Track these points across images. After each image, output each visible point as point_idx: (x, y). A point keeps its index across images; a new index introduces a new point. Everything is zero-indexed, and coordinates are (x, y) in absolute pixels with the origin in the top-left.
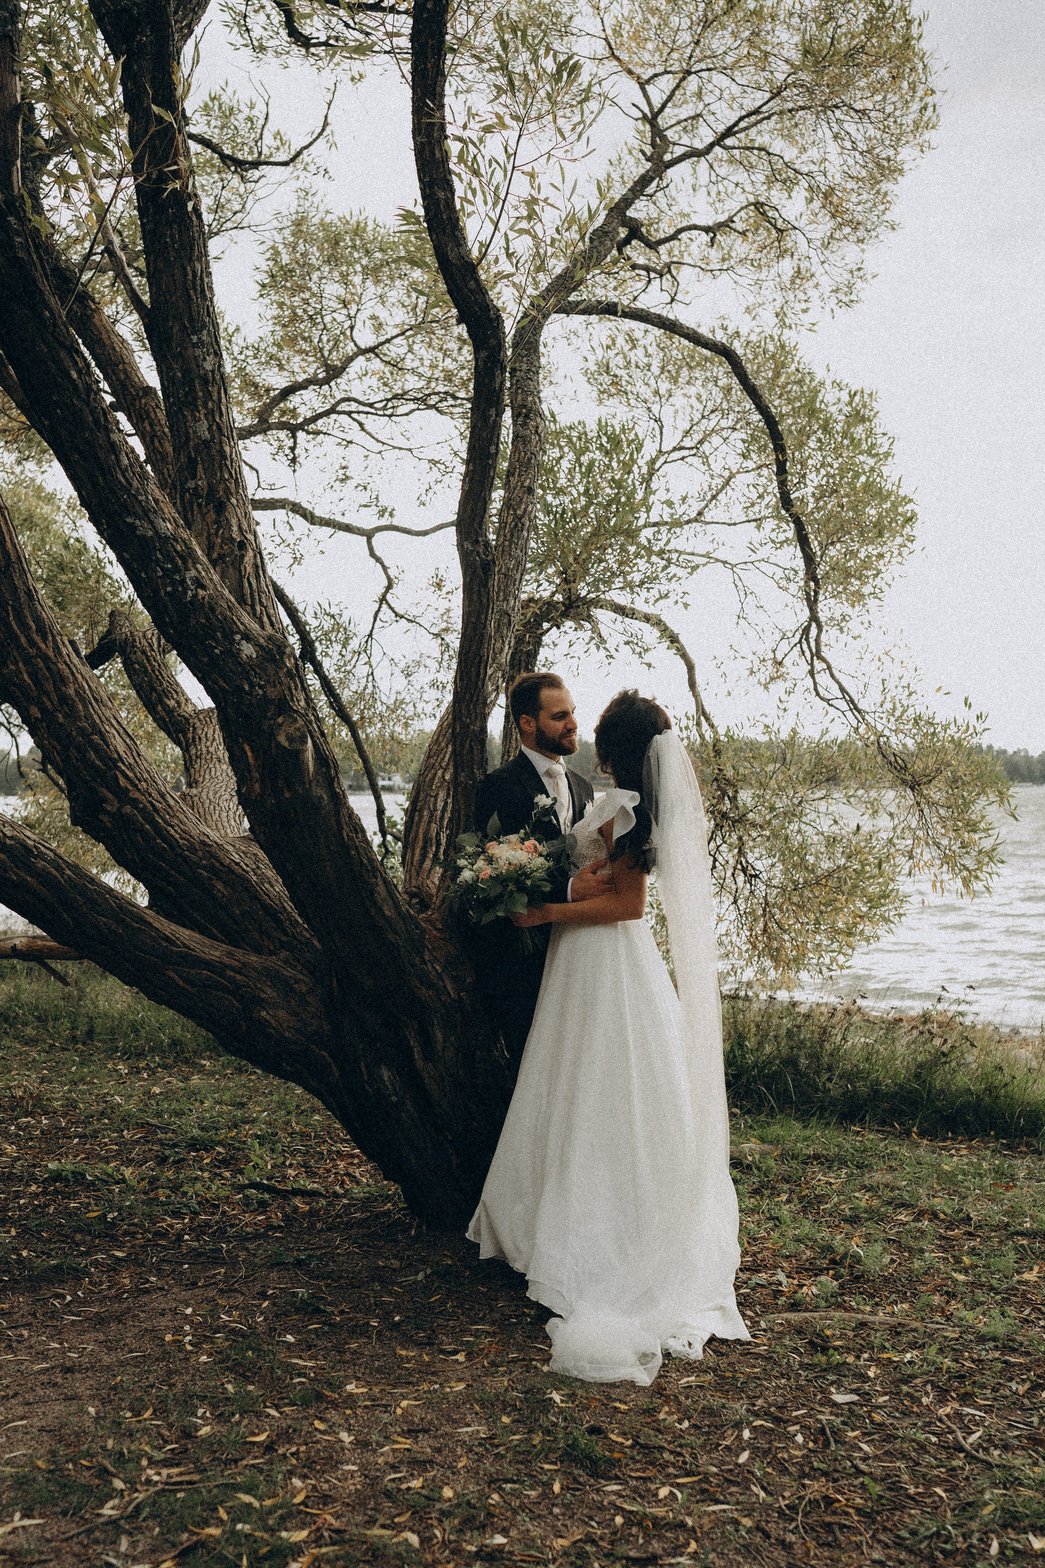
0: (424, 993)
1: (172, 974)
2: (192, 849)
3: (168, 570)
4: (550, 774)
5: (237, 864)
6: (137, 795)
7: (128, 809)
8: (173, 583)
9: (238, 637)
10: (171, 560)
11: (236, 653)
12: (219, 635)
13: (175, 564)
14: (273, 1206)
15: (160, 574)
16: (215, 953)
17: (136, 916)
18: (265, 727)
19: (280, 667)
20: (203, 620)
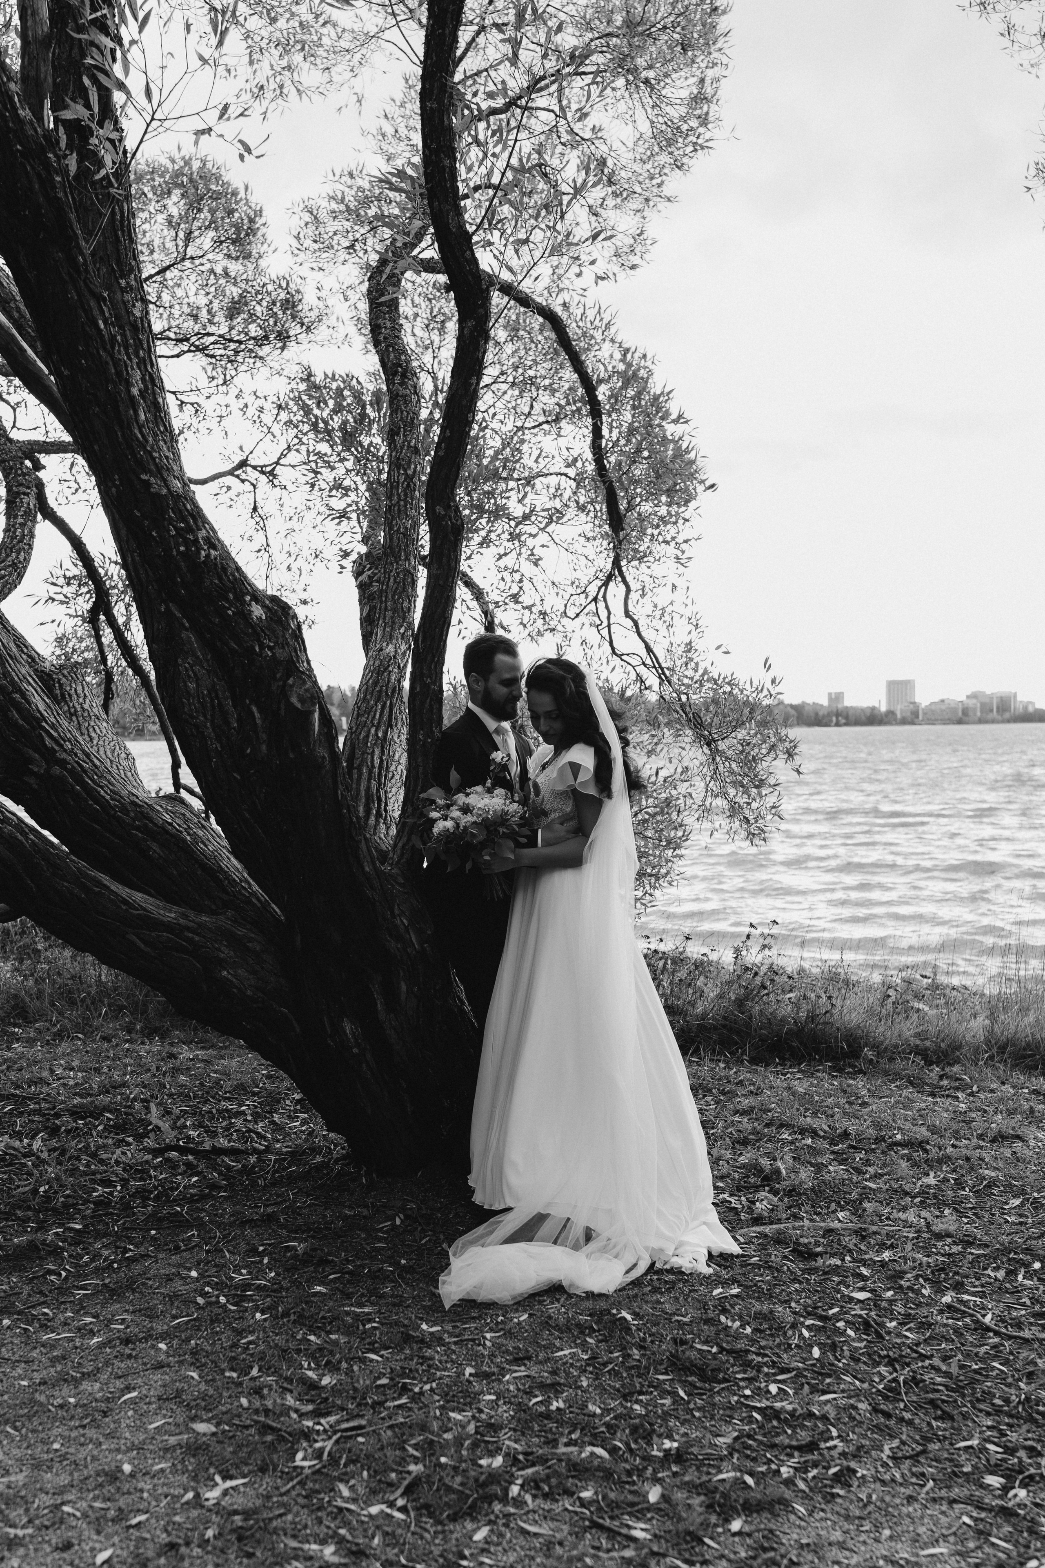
0: (393, 945)
1: (134, 938)
2: (124, 809)
3: (182, 529)
4: (498, 731)
5: (170, 824)
6: (63, 756)
7: (57, 770)
9: (248, 598)
10: (184, 520)
11: (245, 615)
12: (231, 596)
13: (187, 523)
14: (201, 1167)
15: (173, 533)
16: (170, 914)
17: (95, 880)
18: (274, 688)
19: (285, 628)
20: (216, 581)
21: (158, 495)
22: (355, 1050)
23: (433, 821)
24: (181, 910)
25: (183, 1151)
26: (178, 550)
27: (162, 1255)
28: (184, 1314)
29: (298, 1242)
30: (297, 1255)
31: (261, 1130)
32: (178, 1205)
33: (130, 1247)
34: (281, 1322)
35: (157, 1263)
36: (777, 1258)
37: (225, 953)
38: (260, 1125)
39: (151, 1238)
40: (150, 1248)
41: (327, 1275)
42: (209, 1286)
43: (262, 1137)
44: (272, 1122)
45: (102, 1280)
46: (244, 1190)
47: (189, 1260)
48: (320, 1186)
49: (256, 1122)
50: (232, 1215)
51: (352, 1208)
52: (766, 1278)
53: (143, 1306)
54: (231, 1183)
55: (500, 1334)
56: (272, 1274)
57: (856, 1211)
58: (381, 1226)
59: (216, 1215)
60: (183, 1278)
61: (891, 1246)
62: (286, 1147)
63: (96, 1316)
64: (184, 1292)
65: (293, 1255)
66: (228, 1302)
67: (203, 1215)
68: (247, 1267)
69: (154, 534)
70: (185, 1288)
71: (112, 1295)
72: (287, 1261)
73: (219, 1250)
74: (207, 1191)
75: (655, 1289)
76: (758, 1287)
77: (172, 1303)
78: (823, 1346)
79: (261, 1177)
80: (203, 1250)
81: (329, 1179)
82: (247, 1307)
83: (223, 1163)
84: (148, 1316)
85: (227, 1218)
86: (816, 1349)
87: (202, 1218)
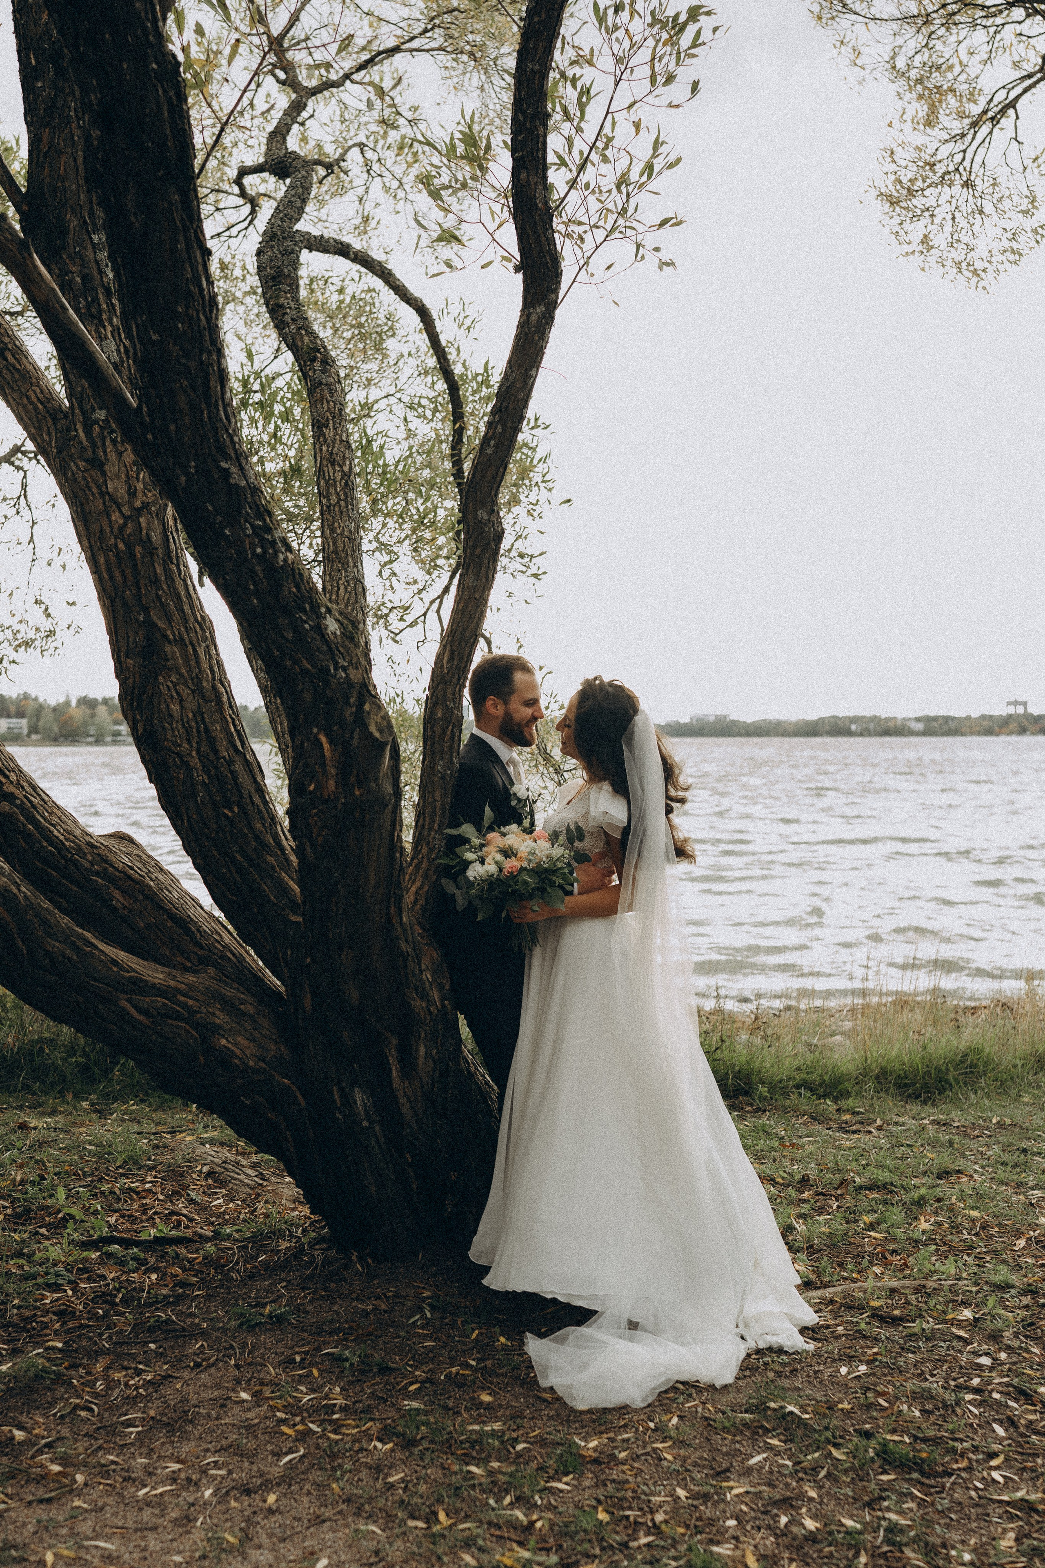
0: (418, 1004)
1: (126, 1005)
2: (81, 851)
3: (259, 527)
5: (132, 868)
6: (11, 789)
7: (6, 806)
8: (264, 543)
9: (323, 610)
10: (261, 517)
11: (320, 629)
12: (307, 606)
13: (264, 521)
14: (152, 1261)
15: (249, 531)
16: (155, 974)
17: (80, 937)
18: (347, 714)
19: (357, 646)
20: (294, 590)
21: (237, 486)
22: (364, 1124)
23: (467, 864)
24: (166, 970)
25: (126, 1243)
26: (253, 552)
27: (186, 1374)
28: (284, 1450)
29: (336, 1347)
30: (352, 1364)
31: (185, 1212)
32: (157, 1309)
33: (141, 1367)
34: (416, 1450)
35: (188, 1385)
36: (863, 1326)
37: (221, 1018)
38: (180, 1205)
39: (156, 1353)
40: (165, 1367)
41: (405, 1387)
42: (279, 1410)
43: (191, 1220)
44: (192, 1201)
45: (143, 1413)
46: (221, 1286)
47: (225, 1378)
48: (310, 1277)
49: (171, 1202)
50: (230, 1319)
51: (363, 1302)
52: (875, 1350)
53: (224, 1443)
54: (202, 1279)
55: (670, 1443)
56: (338, 1389)
57: (886, 1264)
58: (411, 1321)
59: (211, 1320)
60: (237, 1402)
61: (963, 1303)
62: (237, 1231)
63: (179, 1461)
64: (257, 1421)
65: (347, 1364)
66: (324, 1430)
67: (197, 1321)
68: (300, 1383)
69: (227, 532)
70: (250, 1415)
71: (172, 1431)
72: (342, 1372)
73: (250, 1364)
74: (181, 1291)
75: (779, 1374)
76: (881, 1362)
77: (256, 1437)
78: (1000, 1422)
79: (233, 1269)
80: (229, 1365)
81: (316, 1267)
82: (352, 1435)
83: (177, 1255)
84: (242, 1455)
85: (228, 1323)
86: (996, 1426)
87: (199, 1324)
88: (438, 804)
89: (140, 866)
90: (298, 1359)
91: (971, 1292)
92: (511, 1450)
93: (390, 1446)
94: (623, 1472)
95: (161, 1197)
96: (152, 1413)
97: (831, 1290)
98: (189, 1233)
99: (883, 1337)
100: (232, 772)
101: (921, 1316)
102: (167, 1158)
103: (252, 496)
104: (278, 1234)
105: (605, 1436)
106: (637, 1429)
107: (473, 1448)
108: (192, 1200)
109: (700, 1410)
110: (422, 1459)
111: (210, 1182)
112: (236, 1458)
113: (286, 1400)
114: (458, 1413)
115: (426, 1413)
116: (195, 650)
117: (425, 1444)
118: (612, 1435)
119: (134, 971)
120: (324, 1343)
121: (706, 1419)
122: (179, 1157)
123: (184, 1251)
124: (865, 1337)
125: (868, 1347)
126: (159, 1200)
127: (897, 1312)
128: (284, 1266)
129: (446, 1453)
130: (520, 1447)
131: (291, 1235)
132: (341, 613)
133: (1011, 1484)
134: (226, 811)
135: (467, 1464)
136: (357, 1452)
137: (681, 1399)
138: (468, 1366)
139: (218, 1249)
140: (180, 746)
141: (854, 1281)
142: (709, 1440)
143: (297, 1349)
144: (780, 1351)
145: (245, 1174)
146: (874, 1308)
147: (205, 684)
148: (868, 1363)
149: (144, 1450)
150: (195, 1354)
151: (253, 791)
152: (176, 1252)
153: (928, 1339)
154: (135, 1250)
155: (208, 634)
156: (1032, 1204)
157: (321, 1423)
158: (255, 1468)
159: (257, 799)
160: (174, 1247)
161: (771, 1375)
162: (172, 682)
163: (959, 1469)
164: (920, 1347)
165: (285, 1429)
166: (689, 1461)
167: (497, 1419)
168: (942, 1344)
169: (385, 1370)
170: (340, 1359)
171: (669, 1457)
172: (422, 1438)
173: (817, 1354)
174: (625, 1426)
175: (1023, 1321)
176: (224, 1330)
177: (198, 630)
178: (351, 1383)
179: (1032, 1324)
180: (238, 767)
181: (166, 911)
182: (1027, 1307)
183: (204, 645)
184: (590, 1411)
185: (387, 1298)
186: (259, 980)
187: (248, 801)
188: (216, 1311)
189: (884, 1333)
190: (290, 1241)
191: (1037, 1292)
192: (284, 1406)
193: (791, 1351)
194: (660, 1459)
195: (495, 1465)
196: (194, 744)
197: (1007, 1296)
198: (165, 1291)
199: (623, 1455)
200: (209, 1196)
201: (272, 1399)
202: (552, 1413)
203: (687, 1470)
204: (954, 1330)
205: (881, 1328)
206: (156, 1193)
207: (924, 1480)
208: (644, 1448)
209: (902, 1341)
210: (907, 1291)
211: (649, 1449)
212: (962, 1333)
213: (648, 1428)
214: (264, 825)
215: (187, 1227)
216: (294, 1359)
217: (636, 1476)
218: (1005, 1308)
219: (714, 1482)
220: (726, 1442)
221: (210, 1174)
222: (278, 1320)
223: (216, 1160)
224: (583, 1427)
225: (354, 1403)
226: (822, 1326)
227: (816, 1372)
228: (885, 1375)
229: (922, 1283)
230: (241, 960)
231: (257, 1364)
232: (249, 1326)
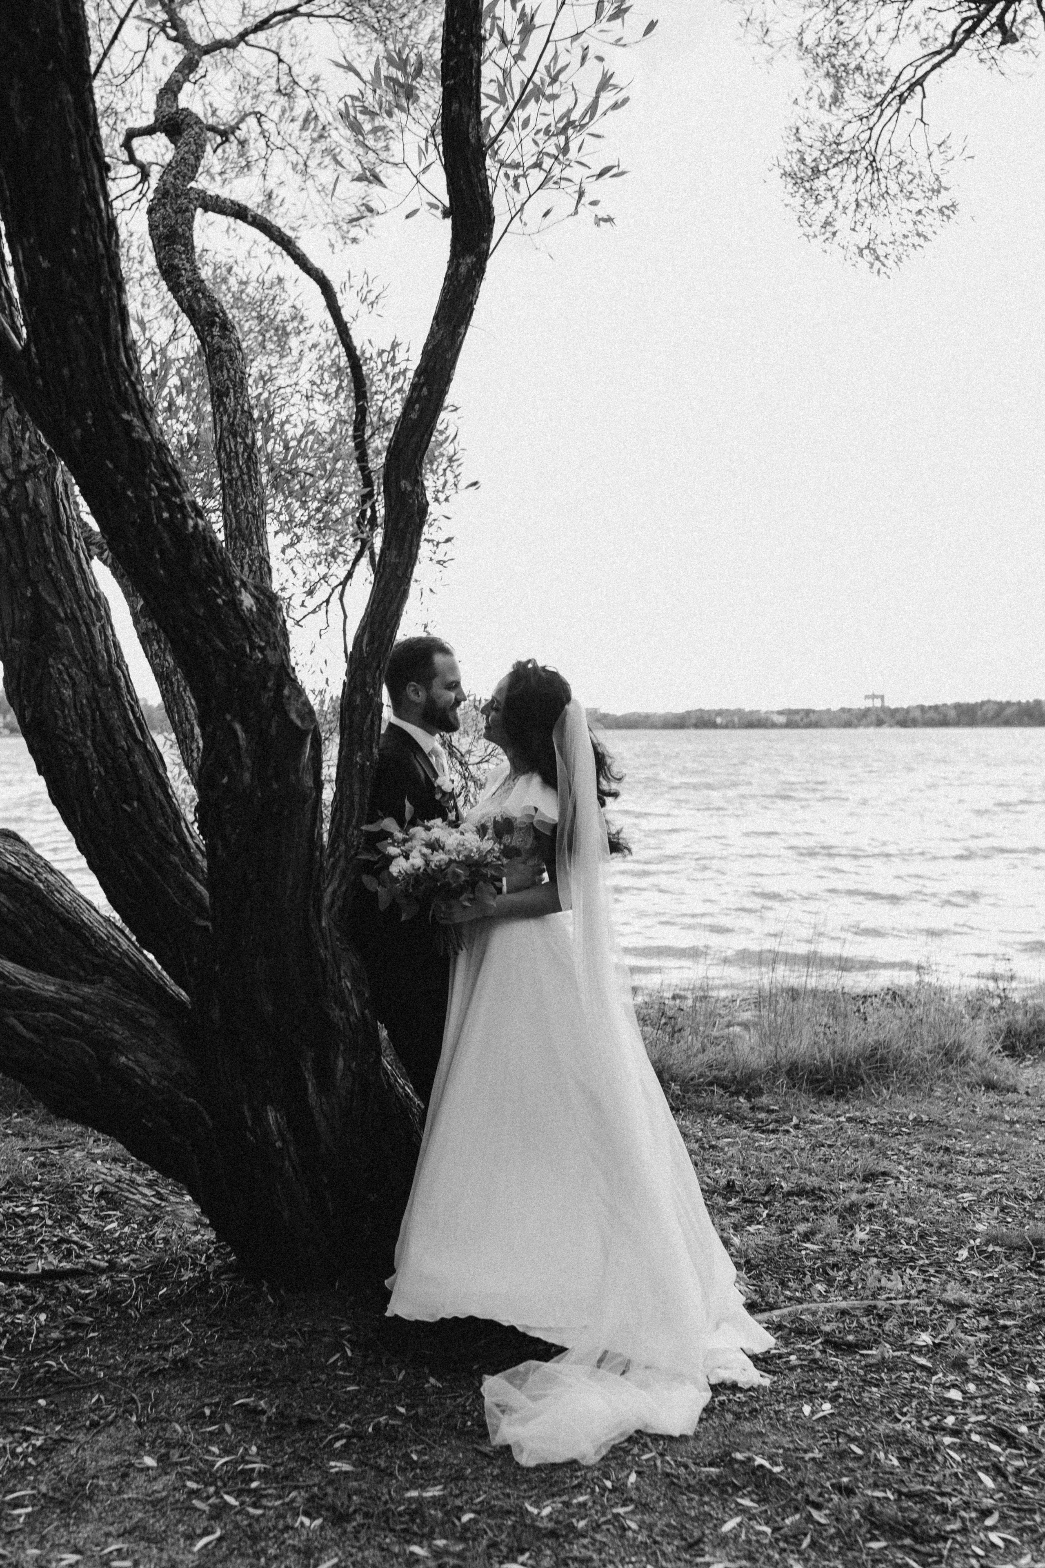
0: (336, 1014)
3: (166, 489)
5: (19, 869)
8: (171, 508)
9: (237, 584)
10: (167, 477)
11: (234, 604)
12: (220, 579)
13: (171, 482)
14: (40, 1298)
15: (155, 493)
16: (46, 987)
18: (265, 699)
19: (275, 624)
20: (206, 560)
21: (140, 442)
22: (279, 1144)
24: (58, 980)
25: (11, 1279)
26: (159, 517)
27: (81, 1437)
28: (198, 1531)
29: (248, 1397)
30: (269, 1418)
31: (75, 1238)
32: (47, 1357)
33: (29, 1429)
34: (349, 1528)
35: (84, 1450)
36: (818, 1355)
37: (120, 1033)
38: (71, 1231)
39: (46, 1411)
40: (58, 1428)
41: (331, 1443)
42: (190, 1479)
43: (83, 1248)
44: (83, 1226)
45: (33, 1488)
46: (117, 1326)
47: (126, 1440)
48: (217, 1313)
49: (60, 1227)
50: (130, 1365)
51: (276, 1339)
52: (835, 1383)
53: (128, 1524)
54: (96, 1318)
55: (631, 1507)
56: (254, 1449)
57: (830, 1282)
58: (331, 1360)
59: (108, 1367)
60: (141, 1470)
61: (918, 1325)
62: (134, 1260)
63: (77, 1551)
64: (164, 1494)
65: (264, 1418)
66: (242, 1503)
67: (92, 1369)
68: (211, 1442)
69: (129, 493)
70: (158, 1486)
71: (66, 1511)
72: (258, 1427)
73: (154, 1420)
74: (73, 1333)
75: (738, 1416)
76: (845, 1398)
77: (164, 1515)
78: (986, 1470)
79: (130, 1306)
80: (131, 1423)
81: (223, 1301)
82: (276, 1508)
83: (69, 1291)
84: (149, 1540)
85: (127, 1371)
86: (981, 1475)
87: (95, 1374)
88: (357, 798)
89: (28, 866)
90: (207, 1412)
91: (924, 1312)
92: (457, 1522)
93: (318, 1522)
94: (585, 1547)
95: (49, 1222)
96: (43, 1488)
97: (777, 1312)
98: (80, 1265)
99: (842, 1369)
100: (130, 763)
101: (876, 1341)
102: (55, 1178)
103: (158, 452)
104: (182, 1262)
105: (557, 1499)
106: (593, 1491)
107: (413, 1521)
108: (84, 1224)
109: (659, 1463)
110: (357, 1539)
111: (103, 1203)
112: (143, 1544)
113: (197, 1466)
114: (391, 1475)
115: (357, 1477)
116: (89, 630)
117: (359, 1518)
118: (565, 1498)
119: (22, 983)
120: (237, 1390)
121: (668, 1475)
122: (68, 1175)
123: (76, 1286)
124: (822, 1368)
125: (827, 1380)
126: (47, 1226)
127: (850, 1338)
128: (189, 1299)
129: (383, 1529)
130: (466, 1518)
131: (194, 1264)
132: (256, 587)
133: (1012, 1548)
134: (125, 806)
135: (409, 1542)
136: (282, 1532)
137: (636, 1451)
138: (397, 1414)
139: (113, 1282)
140: (73, 734)
141: (800, 1301)
142: (674, 1502)
143: (207, 1401)
144: (734, 1387)
145: (141, 1193)
146: (827, 1334)
147: (100, 667)
148: (832, 1400)
149: (35, 1537)
150: (92, 1410)
151: (154, 785)
152: (67, 1287)
153: (890, 1370)
154: (22, 1287)
155: (103, 613)
156: (964, 1209)
157: (238, 1495)
158: (165, 1556)
159: (158, 793)
160: (66, 1282)
161: (729, 1417)
162: (63, 665)
163: (953, 1531)
164: (882, 1380)
165: (196, 1503)
166: (656, 1530)
167: (435, 1481)
168: (906, 1375)
169: (305, 1423)
170: (257, 1412)
171: (634, 1526)
172: (355, 1511)
173: (774, 1391)
174: (579, 1486)
175: (985, 1345)
176: (124, 1380)
177: (93, 607)
178: (267, 1441)
179: (995, 1350)
180: (138, 757)
181: (57, 915)
182: (986, 1329)
183: (99, 624)
184: (538, 1468)
185: (303, 1334)
186: (161, 989)
187: (149, 795)
188: (113, 1357)
189: (841, 1362)
190: (193, 1270)
191: (995, 1312)
192: (195, 1473)
193: (746, 1387)
194: (624, 1529)
195: (440, 1543)
196: (89, 733)
197: (963, 1316)
198: (55, 1335)
199: (582, 1524)
200: (102, 1219)
201: (181, 1464)
202: (496, 1472)
203: (655, 1542)
204: (914, 1357)
205: (837, 1356)
206: (43, 1219)
207: (918, 1547)
208: (604, 1514)
209: (861, 1372)
210: (858, 1313)
211: (609, 1517)
212: (922, 1361)
213: (604, 1488)
214: (166, 821)
215: (78, 1256)
216: (204, 1413)
217: (600, 1552)
218: (965, 1331)
219: (688, 1557)
220: (694, 1504)
221: (103, 1194)
222: (182, 1366)
223: (109, 1178)
224: (532, 1489)
225: (275, 1466)
226: (774, 1355)
227: (776, 1412)
228: (852, 1415)
229: (872, 1303)
230: (140, 966)
231: (162, 1420)
232: (151, 1375)
